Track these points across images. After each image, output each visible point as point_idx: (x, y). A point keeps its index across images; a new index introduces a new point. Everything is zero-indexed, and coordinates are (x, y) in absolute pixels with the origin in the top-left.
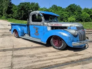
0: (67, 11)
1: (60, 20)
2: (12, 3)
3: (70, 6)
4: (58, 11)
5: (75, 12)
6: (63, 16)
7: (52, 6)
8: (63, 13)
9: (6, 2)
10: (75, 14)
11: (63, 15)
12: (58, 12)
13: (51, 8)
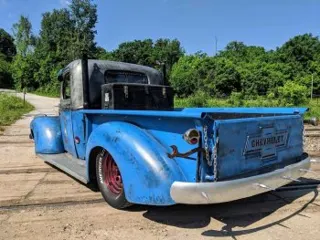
0: (283, 60)
1: (255, 91)
2: (97, 46)
3: (291, 43)
4: (248, 62)
5: (313, 64)
6: (265, 78)
7: (228, 48)
8: (265, 69)
9: (77, 42)
10: (312, 71)
11: (267, 75)
12: (249, 65)
13: (223, 54)
